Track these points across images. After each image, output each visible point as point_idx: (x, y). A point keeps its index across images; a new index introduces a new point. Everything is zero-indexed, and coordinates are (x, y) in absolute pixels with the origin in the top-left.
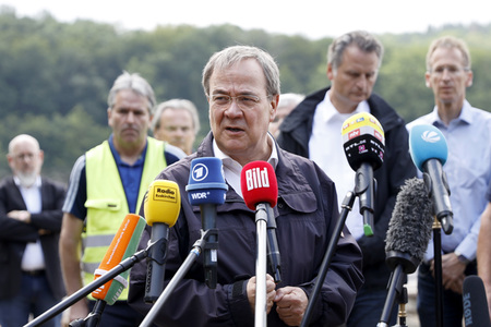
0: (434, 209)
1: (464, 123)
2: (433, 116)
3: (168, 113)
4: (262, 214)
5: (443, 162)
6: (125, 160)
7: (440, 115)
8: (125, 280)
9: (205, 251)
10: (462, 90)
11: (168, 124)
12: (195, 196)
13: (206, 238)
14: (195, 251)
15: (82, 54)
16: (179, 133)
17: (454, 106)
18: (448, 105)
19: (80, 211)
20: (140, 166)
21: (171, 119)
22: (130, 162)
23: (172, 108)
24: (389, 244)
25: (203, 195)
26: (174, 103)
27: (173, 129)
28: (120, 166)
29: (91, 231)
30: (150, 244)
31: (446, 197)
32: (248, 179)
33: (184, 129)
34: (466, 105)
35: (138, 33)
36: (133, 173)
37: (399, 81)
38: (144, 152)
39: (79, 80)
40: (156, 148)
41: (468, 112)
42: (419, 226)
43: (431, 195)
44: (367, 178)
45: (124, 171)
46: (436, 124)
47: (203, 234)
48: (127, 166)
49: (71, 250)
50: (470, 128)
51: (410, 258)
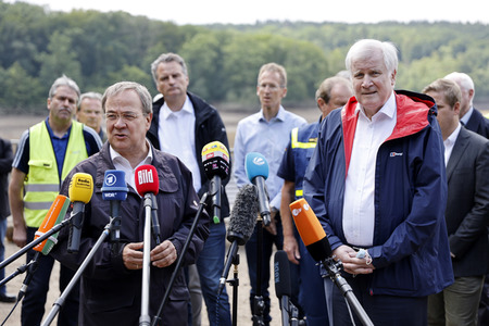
0: (259, 209)
1: (279, 121)
2: (260, 115)
3: (86, 101)
4: (149, 201)
5: (265, 178)
6: (56, 134)
7: (264, 114)
8: (54, 239)
9: (112, 231)
10: (279, 99)
11: (86, 108)
12: (107, 195)
13: (113, 223)
14: (106, 232)
15: (20, 26)
16: (94, 115)
17: (273, 109)
18: (269, 108)
19: (24, 167)
20: (66, 139)
21: (88, 105)
22: (60, 136)
23: (89, 98)
24: (227, 227)
25: (112, 195)
26: (91, 94)
27: (89, 112)
28: (53, 138)
29: (31, 181)
30: (72, 215)
31: (267, 202)
32: (140, 177)
33: (97, 112)
34: (281, 108)
35: (60, 13)
36: (61, 144)
37: (236, 56)
38: (69, 130)
39: (17, 44)
40: (77, 128)
41: (283, 113)
42: (249, 216)
43: (257, 200)
44: (217, 186)
45: (55, 142)
46: (261, 120)
47: (112, 220)
48: (58, 139)
49: (16, 193)
50: (283, 125)
51: (242, 237)
